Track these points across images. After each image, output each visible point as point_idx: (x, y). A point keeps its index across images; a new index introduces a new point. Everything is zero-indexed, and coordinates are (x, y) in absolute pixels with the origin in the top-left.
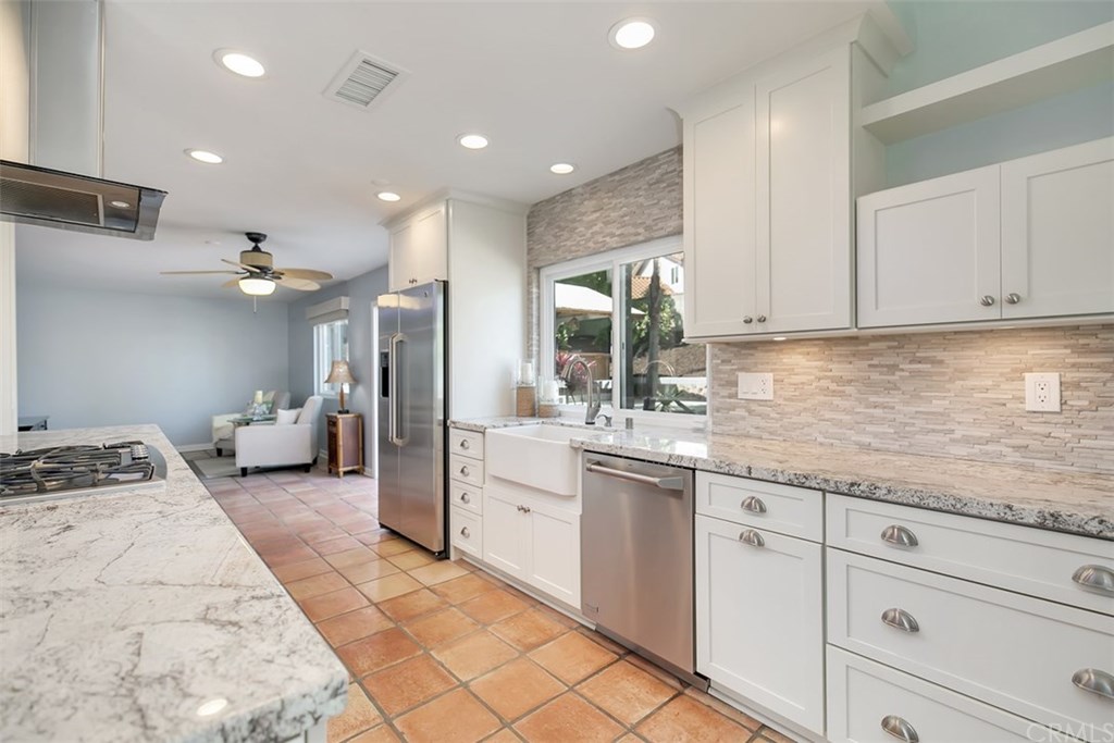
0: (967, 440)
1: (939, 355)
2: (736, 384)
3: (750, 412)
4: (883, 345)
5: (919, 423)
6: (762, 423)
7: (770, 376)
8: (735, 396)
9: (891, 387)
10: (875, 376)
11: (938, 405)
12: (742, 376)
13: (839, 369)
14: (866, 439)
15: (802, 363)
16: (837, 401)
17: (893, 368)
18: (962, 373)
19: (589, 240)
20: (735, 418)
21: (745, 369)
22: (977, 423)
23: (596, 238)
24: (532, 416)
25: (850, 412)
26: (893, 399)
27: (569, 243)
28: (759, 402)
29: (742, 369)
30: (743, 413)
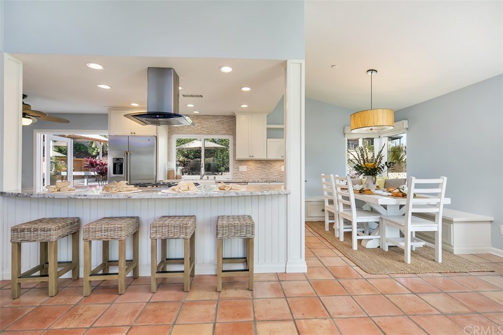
0: (275, 176)
1: (273, 163)
2: (239, 168)
3: (242, 174)
4: (264, 162)
5: (270, 174)
6: (244, 176)
7: (246, 167)
8: (238, 171)
9: (266, 168)
10: (263, 166)
11: (272, 171)
12: (240, 167)
13: (258, 165)
14: (262, 177)
15: (252, 165)
16: (258, 171)
17: (266, 165)
18: (275, 166)
19: (196, 130)
20: (238, 175)
21: (241, 165)
22: (276, 173)
23: (198, 130)
24: (174, 179)
25: (260, 173)
26: (266, 170)
27: (187, 130)
28: (243, 172)
29: (240, 165)
30: (240, 174)
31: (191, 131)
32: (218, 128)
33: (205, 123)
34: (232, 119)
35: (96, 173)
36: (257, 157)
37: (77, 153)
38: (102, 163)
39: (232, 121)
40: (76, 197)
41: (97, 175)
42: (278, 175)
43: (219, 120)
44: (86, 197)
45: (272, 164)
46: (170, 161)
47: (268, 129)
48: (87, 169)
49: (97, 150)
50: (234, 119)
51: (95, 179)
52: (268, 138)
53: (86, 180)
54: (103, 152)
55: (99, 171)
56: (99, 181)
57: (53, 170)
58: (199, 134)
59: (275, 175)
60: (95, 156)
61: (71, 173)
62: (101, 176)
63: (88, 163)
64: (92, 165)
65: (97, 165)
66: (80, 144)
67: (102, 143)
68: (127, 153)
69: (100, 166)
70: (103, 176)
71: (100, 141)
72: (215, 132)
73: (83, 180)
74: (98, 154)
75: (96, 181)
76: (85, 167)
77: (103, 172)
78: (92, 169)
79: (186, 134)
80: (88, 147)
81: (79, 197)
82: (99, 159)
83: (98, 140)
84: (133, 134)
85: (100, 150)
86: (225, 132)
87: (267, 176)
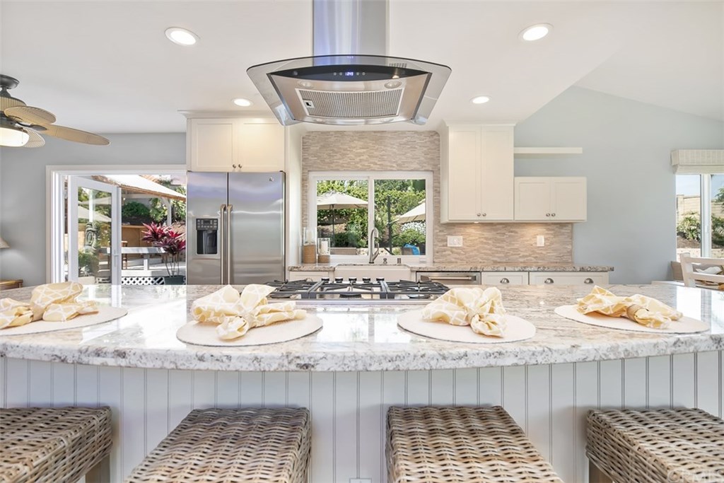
0: (524, 256)
1: (518, 230)
2: (446, 241)
3: (452, 252)
5: (511, 252)
6: (457, 256)
7: (461, 237)
8: (445, 246)
9: (503, 240)
10: (498, 237)
11: (516, 246)
12: (449, 237)
13: (487, 234)
14: (495, 259)
15: (474, 234)
16: (486, 246)
17: (504, 234)
18: (523, 236)
19: (358, 163)
20: (445, 256)
21: (451, 235)
22: (526, 251)
23: (363, 163)
24: (315, 263)
25: (490, 250)
26: (504, 245)
27: (341, 162)
28: (456, 248)
29: (449, 234)
30: (449, 252)
31: (349, 163)
32: (403, 157)
33: (377, 147)
34: (432, 139)
35: (162, 249)
36: (493, 216)
37: (133, 217)
38: (172, 233)
39: (431, 142)
40: (85, 359)
41: (165, 253)
42: (530, 256)
43: (404, 140)
44: (123, 362)
45: (516, 232)
46: (306, 226)
47: (516, 156)
48: (147, 242)
49: (164, 213)
50: (435, 137)
51: (160, 259)
52: (516, 175)
53: (146, 261)
54: (173, 216)
55: (167, 247)
56: (167, 262)
57: (93, 245)
58: (365, 170)
59: (522, 254)
60: (162, 223)
61: (118, 250)
62: (171, 255)
63: (150, 233)
64: (156, 236)
65: (164, 235)
66: (139, 204)
67: (172, 201)
68: (225, 209)
69: (169, 237)
70: (174, 254)
71: (169, 197)
72: (397, 165)
73: (141, 260)
74: (165, 218)
75: (163, 262)
76: (145, 239)
77: (174, 247)
78: (156, 243)
79: (338, 170)
80: (150, 207)
81: (98, 361)
82: (167, 227)
83: (165, 195)
84: (237, 170)
85: (168, 213)
86: (418, 166)
87: (506, 256)
